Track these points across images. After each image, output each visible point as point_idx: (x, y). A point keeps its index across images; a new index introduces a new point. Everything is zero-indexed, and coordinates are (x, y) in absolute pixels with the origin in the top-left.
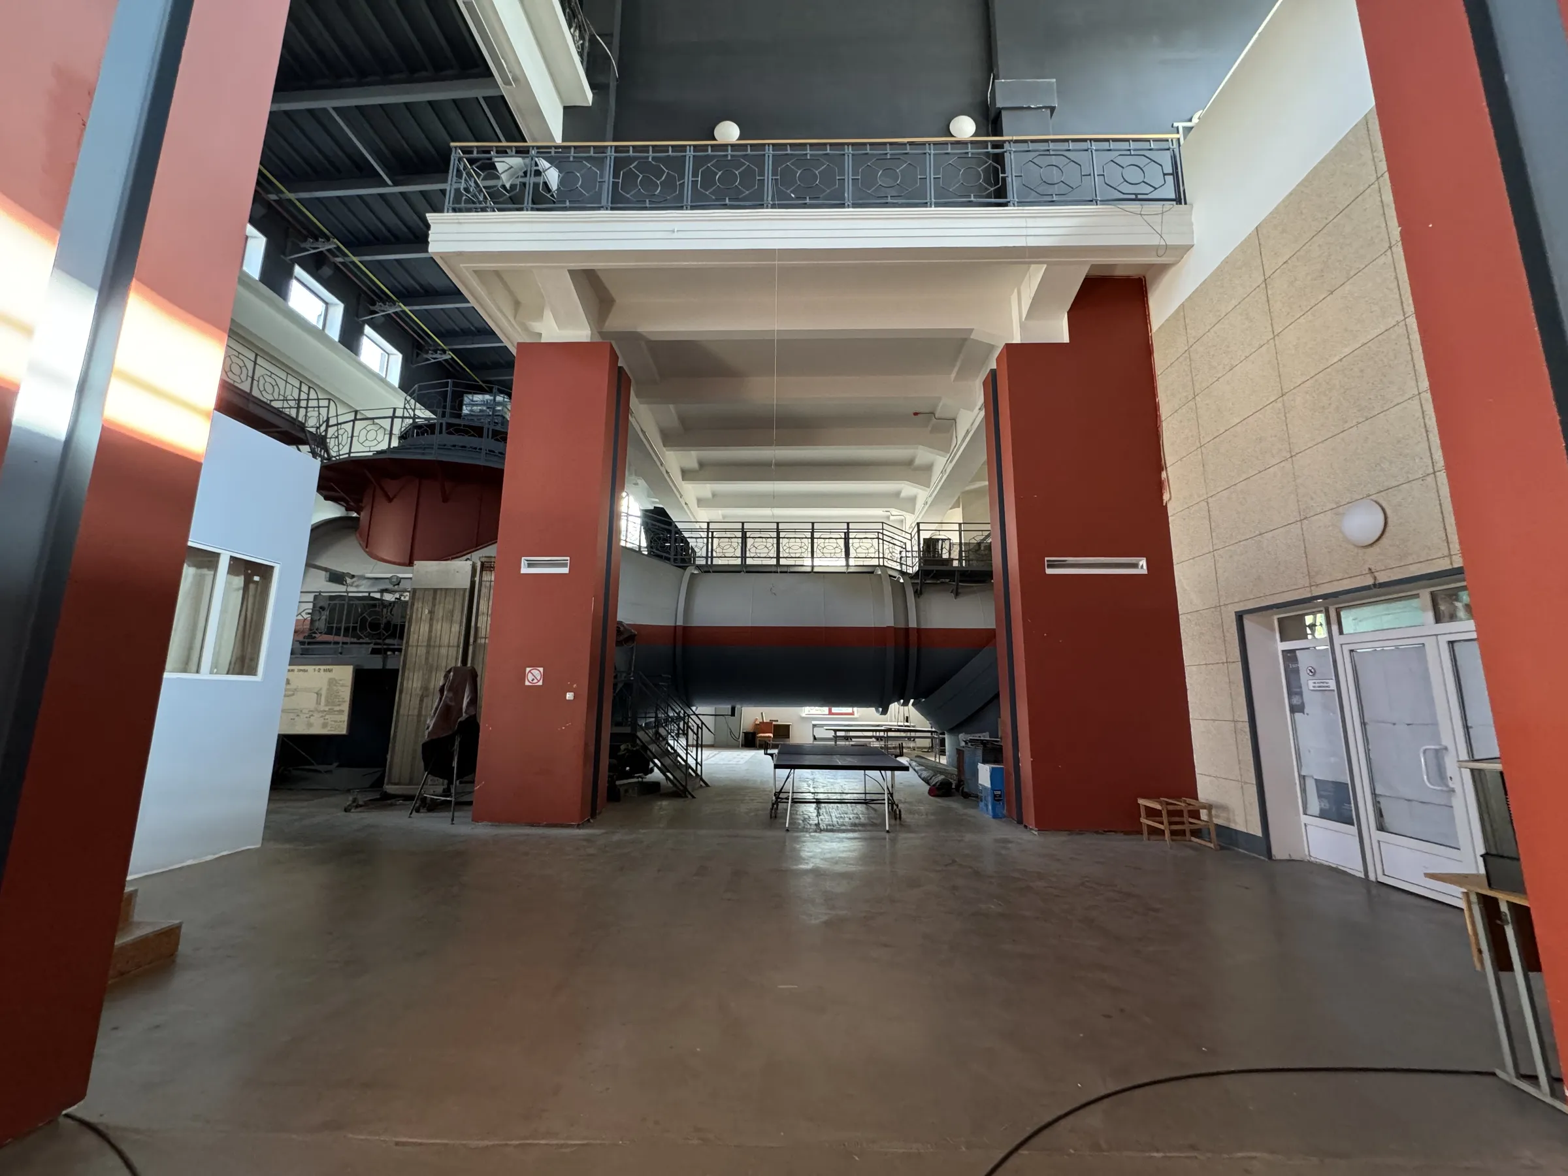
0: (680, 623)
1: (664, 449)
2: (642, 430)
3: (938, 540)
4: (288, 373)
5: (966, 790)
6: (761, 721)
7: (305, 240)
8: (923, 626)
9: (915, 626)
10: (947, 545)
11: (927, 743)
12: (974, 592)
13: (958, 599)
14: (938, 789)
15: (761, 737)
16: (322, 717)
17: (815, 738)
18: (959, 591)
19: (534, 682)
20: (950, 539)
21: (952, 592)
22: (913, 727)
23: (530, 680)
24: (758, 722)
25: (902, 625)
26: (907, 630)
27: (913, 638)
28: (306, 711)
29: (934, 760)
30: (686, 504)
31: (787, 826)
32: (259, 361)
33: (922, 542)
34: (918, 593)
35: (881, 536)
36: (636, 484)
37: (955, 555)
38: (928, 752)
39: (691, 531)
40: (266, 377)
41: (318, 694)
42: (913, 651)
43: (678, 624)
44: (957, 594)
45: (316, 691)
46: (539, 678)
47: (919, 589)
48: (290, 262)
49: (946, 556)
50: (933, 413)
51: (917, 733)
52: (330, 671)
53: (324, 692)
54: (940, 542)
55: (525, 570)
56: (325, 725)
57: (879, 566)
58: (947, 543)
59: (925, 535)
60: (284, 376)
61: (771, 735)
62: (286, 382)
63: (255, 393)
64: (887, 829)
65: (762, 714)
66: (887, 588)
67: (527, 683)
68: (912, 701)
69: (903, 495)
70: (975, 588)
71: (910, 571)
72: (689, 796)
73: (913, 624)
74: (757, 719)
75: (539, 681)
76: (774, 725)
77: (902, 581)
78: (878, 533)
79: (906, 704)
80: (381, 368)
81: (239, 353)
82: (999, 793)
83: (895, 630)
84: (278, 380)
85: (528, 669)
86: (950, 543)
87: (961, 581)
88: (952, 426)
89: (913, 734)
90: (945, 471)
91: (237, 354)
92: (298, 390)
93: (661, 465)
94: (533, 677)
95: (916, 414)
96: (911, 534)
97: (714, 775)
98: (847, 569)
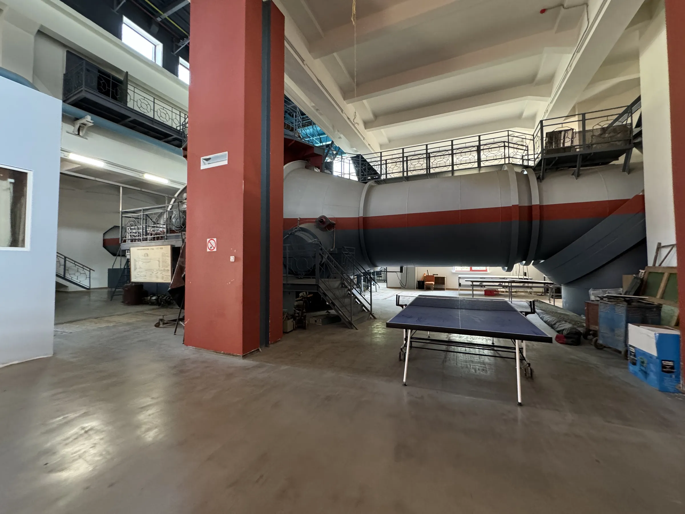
0: (361, 215)
3: (560, 132)
6: (427, 275)
7: (179, 42)
8: (545, 203)
9: (538, 203)
10: (570, 134)
12: (596, 172)
13: (580, 180)
14: (566, 337)
15: (427, 284)
16: (161, 273)
17: (460, 285)
18: (580, 173)
20: (573, 129)
21: (573, 174)
22: (531, 279)
23: (210, 247)
24: (425, 276)
25: (526, 204)
26: (530, 208)
27: (536, 213)
29: (548, 302)
30: (369, 145)
32: (156, 101)
33: (545, 136)
34: (539, 179)
35: (506, 144)
37: (576, 142)
38: (541, 295)
42: (536, 223)
44: (578, 176)
45: (158, 259)
46: (214, 246)
47: (541, 174)
48: (176, 55)
49: (568, 144)
50: (562, 5)
51: (533, 284)
52: (162, 248)
53: (161, 260)
54: (563, 133)
55: (203, 167)
56: (163, 278)
57: (505, 164)
58: (570, 133)
59: (546, 130)
61: (433, 283)
62: (172, 112)
65: (428, 271)
66: (513, 179)
67: (208, 250)
68: (533, 261)
70: (597, 170)
71: (531, 164)
73: (536, 201)
74: (425, 274)
75: (214, 248)
76: (435, 277)
77: (525, 173)
78: (504, 142)
79: (527, 264)
83: (519, 208)
85: (208, 240)
86: (573, 133)
87: (582, 166)
88: (583, 11)
89: (530, 285)
90: (571, 66)
95: (543, 11)
96: (533, 135)
98: (479, 171)
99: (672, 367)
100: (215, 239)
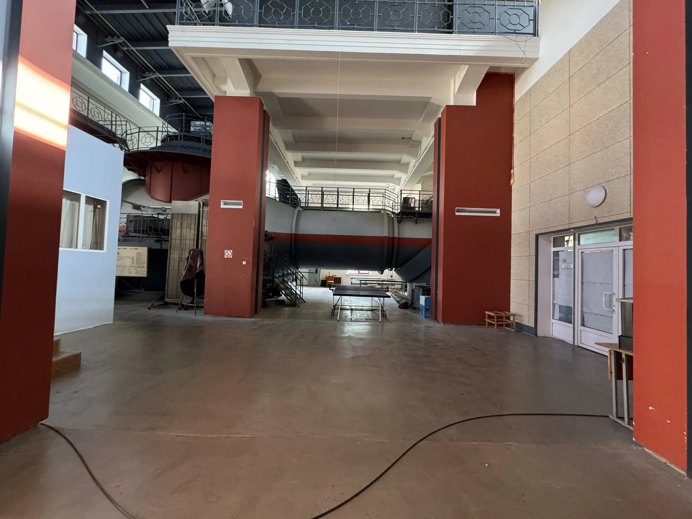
0: (293, 232)
1: (286, 151)
2: (276, 142)
3: (410, 198)
4: (105, 107)
5: (414, 306)
6: (329, 275)
7: (107, 37)
8: (400, 237)
9: (397, 236)
10: (413, 200)
11: (400, 286)
12: (424, 222)
13: (417, 225)
14: (403, 305)
15: (329, 282)
16: (135, 269)
17: (352, 283)
18: (418, 221)
19: (228, 256)
20: (415, 198)
21: (414, 222)
22: (394, 280)
23: (227, 255)
24: (327, 276)
25: (392, 236)
26: (393, 238)
27: (396, 241)
28: (128, 266)
29: (402, 293)
30: (296, 178)
31: (338, 319)
32: (90, 100)
33: (402, 199)
34: (399, 222)
35: (384, 196)
36: (273, 168)
37: (417, 205)
38: (400, 290)
39: (299, 190)
40: (94, 108)
41: (133, 259)
42: (396, 247)
43: (292, 233)
44: (416, 223)
45: (131, 257)
46: (230, 255)
47: (400, 220)
48: (100, 49)
49: (412, 205)
50: (411, 138)
51: (396, 282)
52: (137, 249)
53: (135, 258)
54: (410, 199)
55: (222, 206)
56: (137, 273)
57: (383, 209)
58: (414, 199)
59: (404, 196)
60: (103, 108)
61: (333, 282)
62: (105, 112)
63: (90, 116)
64: (380, 321)
65: (329, 272)
66: (386, 219)
67: (225, 257)
68: (394, 269)
69: (395, 177)
70: (425, 220)
71: (396, 212)
72: (297, 306)
73: (396, 235)
74: (327, 275)
75: (230, 256)
76: (335, 278)
77: (392, 216)
78: (383, 194)
79: (391, 270)
80: (150, 107)
81: (80, 96)
82: (428, 307)
83: (389, 238)
84: (100, 110)
85: (226, 251)
86: (415, 200)
87: (418, 217)
88: (419, 145)
89: (394, 283)
90: (415, 166)
91: (79, 96)
92: (111, 116)
93: (285, 159)
94: (228, 254)
95: (403, 138)
96: (398, 195)
97: (308, 298)
98: (369, 210)
99: (428, 309)
100: (231, 251)
